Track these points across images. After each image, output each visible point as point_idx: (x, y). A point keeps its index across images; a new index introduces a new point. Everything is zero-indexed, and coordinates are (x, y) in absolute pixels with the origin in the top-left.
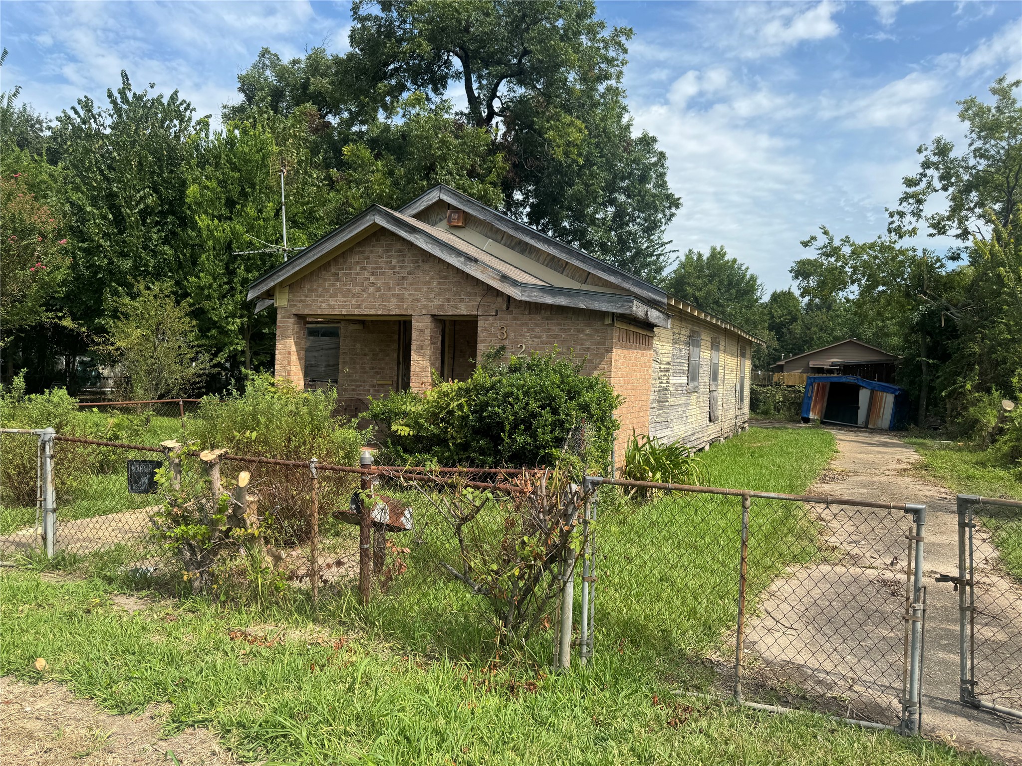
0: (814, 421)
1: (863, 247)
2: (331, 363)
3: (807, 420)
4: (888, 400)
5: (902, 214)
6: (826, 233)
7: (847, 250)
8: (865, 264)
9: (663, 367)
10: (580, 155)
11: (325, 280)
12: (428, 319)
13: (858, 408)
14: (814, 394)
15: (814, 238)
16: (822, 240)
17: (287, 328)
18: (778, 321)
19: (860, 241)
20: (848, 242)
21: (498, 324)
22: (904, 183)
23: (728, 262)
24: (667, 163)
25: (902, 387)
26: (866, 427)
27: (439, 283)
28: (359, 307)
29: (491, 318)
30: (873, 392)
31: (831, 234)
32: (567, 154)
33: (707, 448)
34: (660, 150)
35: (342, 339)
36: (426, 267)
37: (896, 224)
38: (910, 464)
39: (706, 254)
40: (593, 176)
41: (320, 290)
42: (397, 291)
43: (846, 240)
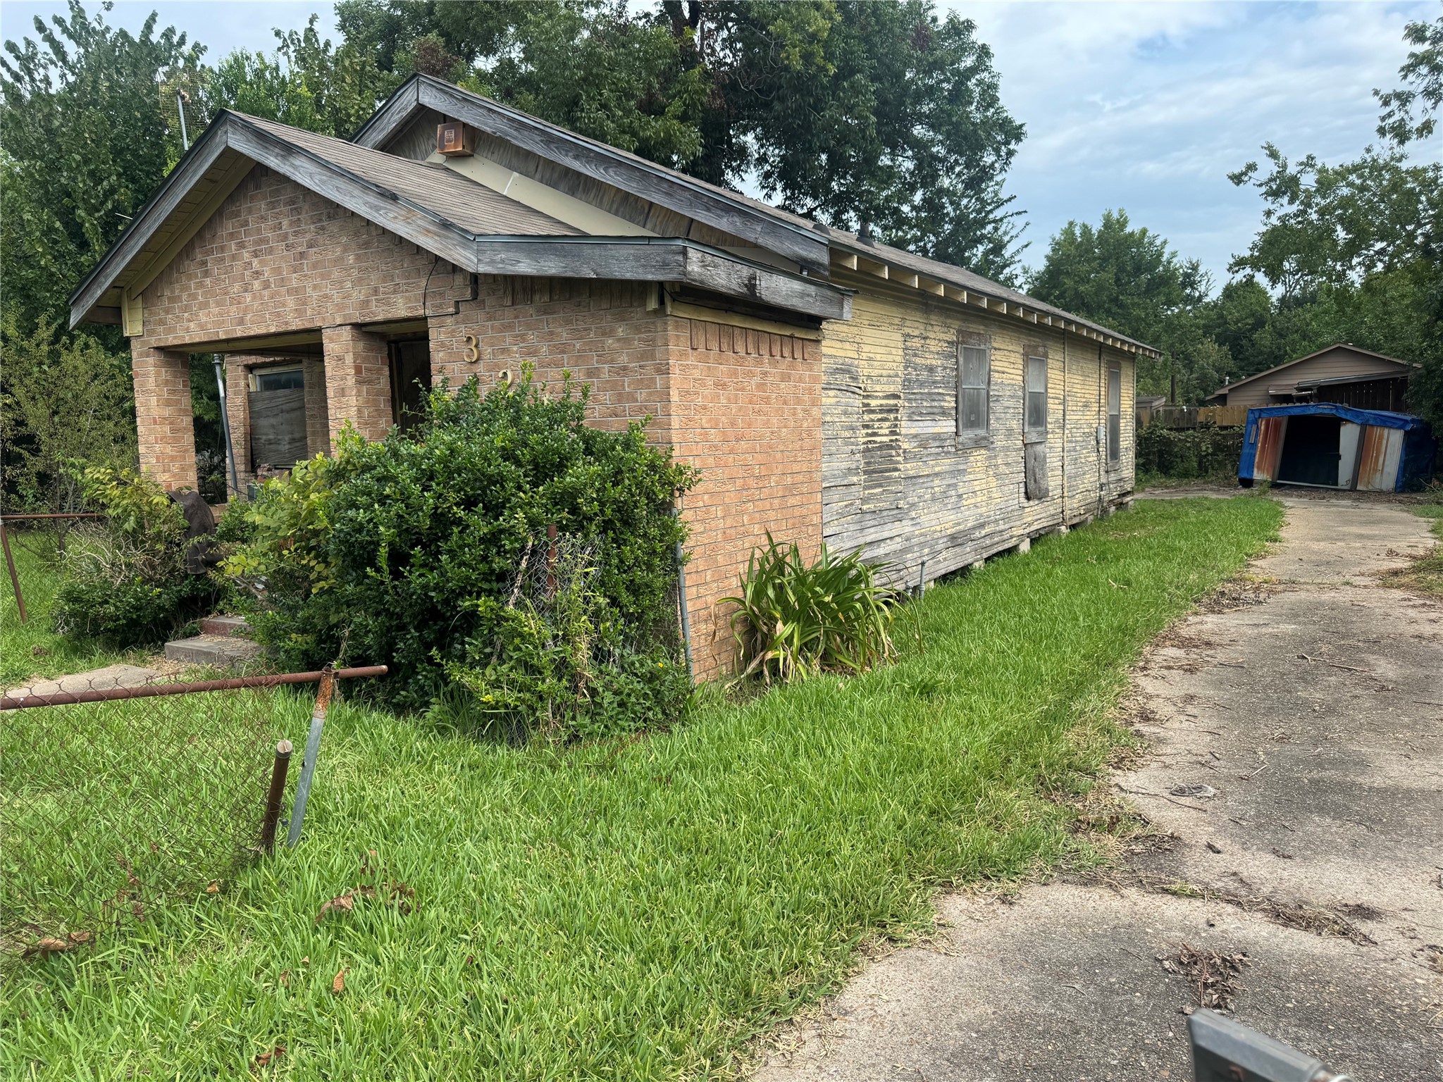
0: (1261, 483)
1: (1343, 174)
2: (297, 435)
3: (1247, 483)
4: (1392, 443)
5: (1404, 98)
6: (1273, 155)
7: (1308, 181)
8: (1346, 203)
9: (874, 403)
10: (829, 57)
11: (190, 278)
12: (347, 333)
13: (1339, 457)
14: (1261, 438)
15: (1252, 167)
16: (1267, 168)
17: (146, 375)
18: (1233, 328)
19: (1332, 164)
20: (1312, 166)
21: (463, 331)
22: (1408, 35)
23: (1132, 234)
24: (995, 64)
25: (1422, 417)
26: (1353, 489)
27: (358, 258)
28: (241, 322)
29: (449, 320)
30: (1364, 426)
31: (1282, 154)
32: (807, 57)
33: (1025, 547)
34: (980, 43)
35: (306, 389)
36: (333, 227)
37: (1396, 117)
38: (1414, 558)
39: (1096, 226)
40: (856, 90)
41: (184, 297)
42: (294, 284)
43: (1309, 162)
